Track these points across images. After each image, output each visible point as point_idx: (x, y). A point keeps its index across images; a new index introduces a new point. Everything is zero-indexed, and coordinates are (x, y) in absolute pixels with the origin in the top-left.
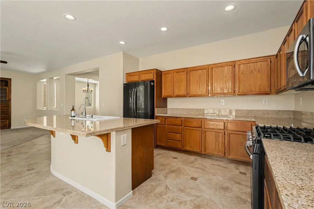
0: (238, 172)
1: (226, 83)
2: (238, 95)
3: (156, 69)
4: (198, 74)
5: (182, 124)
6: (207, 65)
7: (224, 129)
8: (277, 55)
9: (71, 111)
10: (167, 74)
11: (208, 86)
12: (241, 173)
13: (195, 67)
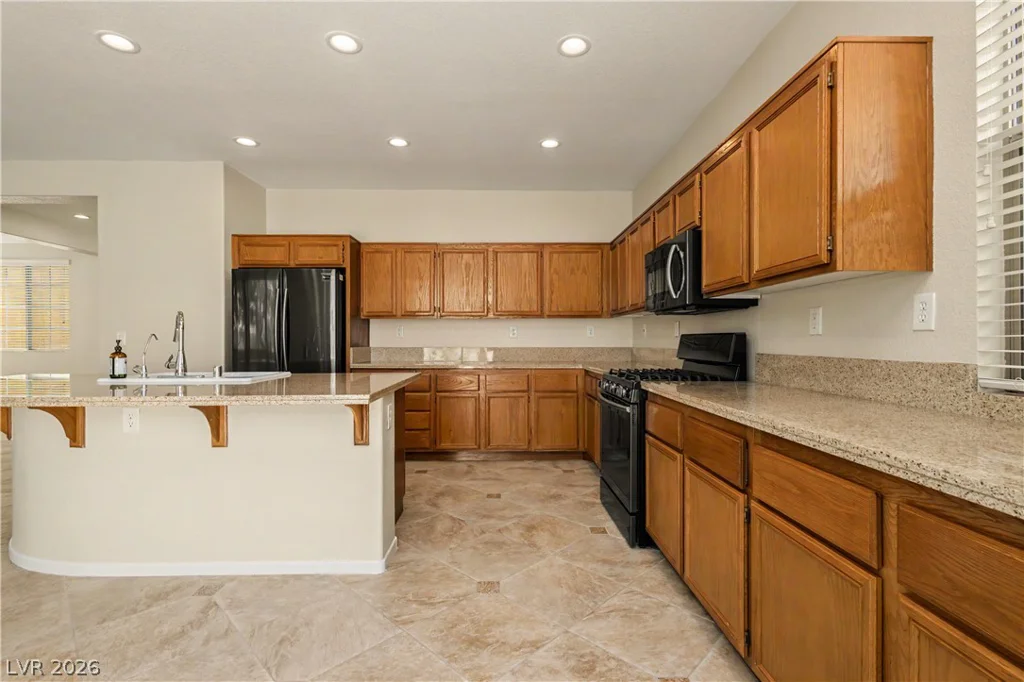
0: (559, 472)
1: (525, 290)
2: (549, 316)
3: (351, 237)
4: (464, 262)
5: (430, 387)
6: (484, 244)
7: (528, 391)
8: (612, 245)
9: (113, 357)
10: (377, 252)
11: (485, 291)
12: (565, 471)
13: (457, 244)
